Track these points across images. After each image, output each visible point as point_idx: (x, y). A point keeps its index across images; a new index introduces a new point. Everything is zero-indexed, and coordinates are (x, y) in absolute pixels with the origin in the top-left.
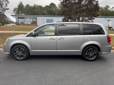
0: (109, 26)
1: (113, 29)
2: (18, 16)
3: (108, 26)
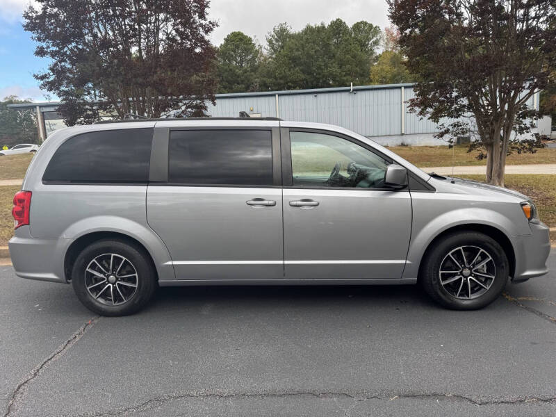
2: (40, 107)
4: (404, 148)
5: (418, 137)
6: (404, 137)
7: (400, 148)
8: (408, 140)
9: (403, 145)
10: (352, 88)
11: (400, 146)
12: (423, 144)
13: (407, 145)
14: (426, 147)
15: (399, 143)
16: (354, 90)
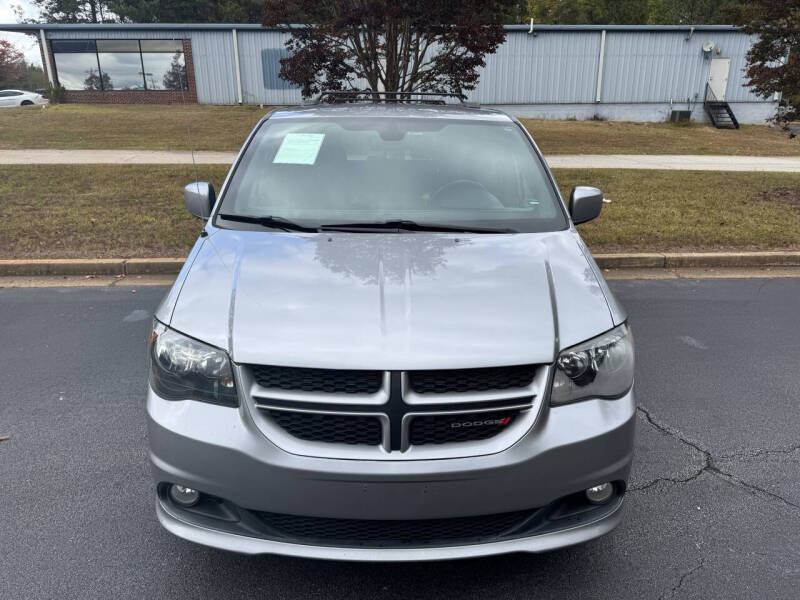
0: (710, 98)
1: (734, 119)
2: (46, 31)
3: (701, 98)
4: (597, 123)
5: (617, 107)
6: (599, 107)
7: (590, 122)
8: (604, 112)
9: (596, 118)
10: (532, 26)
11: (592, 120)
12: (624, 119)
13: (602, 120)
14: (629, 123)
15: (591, 115)
16: (534, 31)
